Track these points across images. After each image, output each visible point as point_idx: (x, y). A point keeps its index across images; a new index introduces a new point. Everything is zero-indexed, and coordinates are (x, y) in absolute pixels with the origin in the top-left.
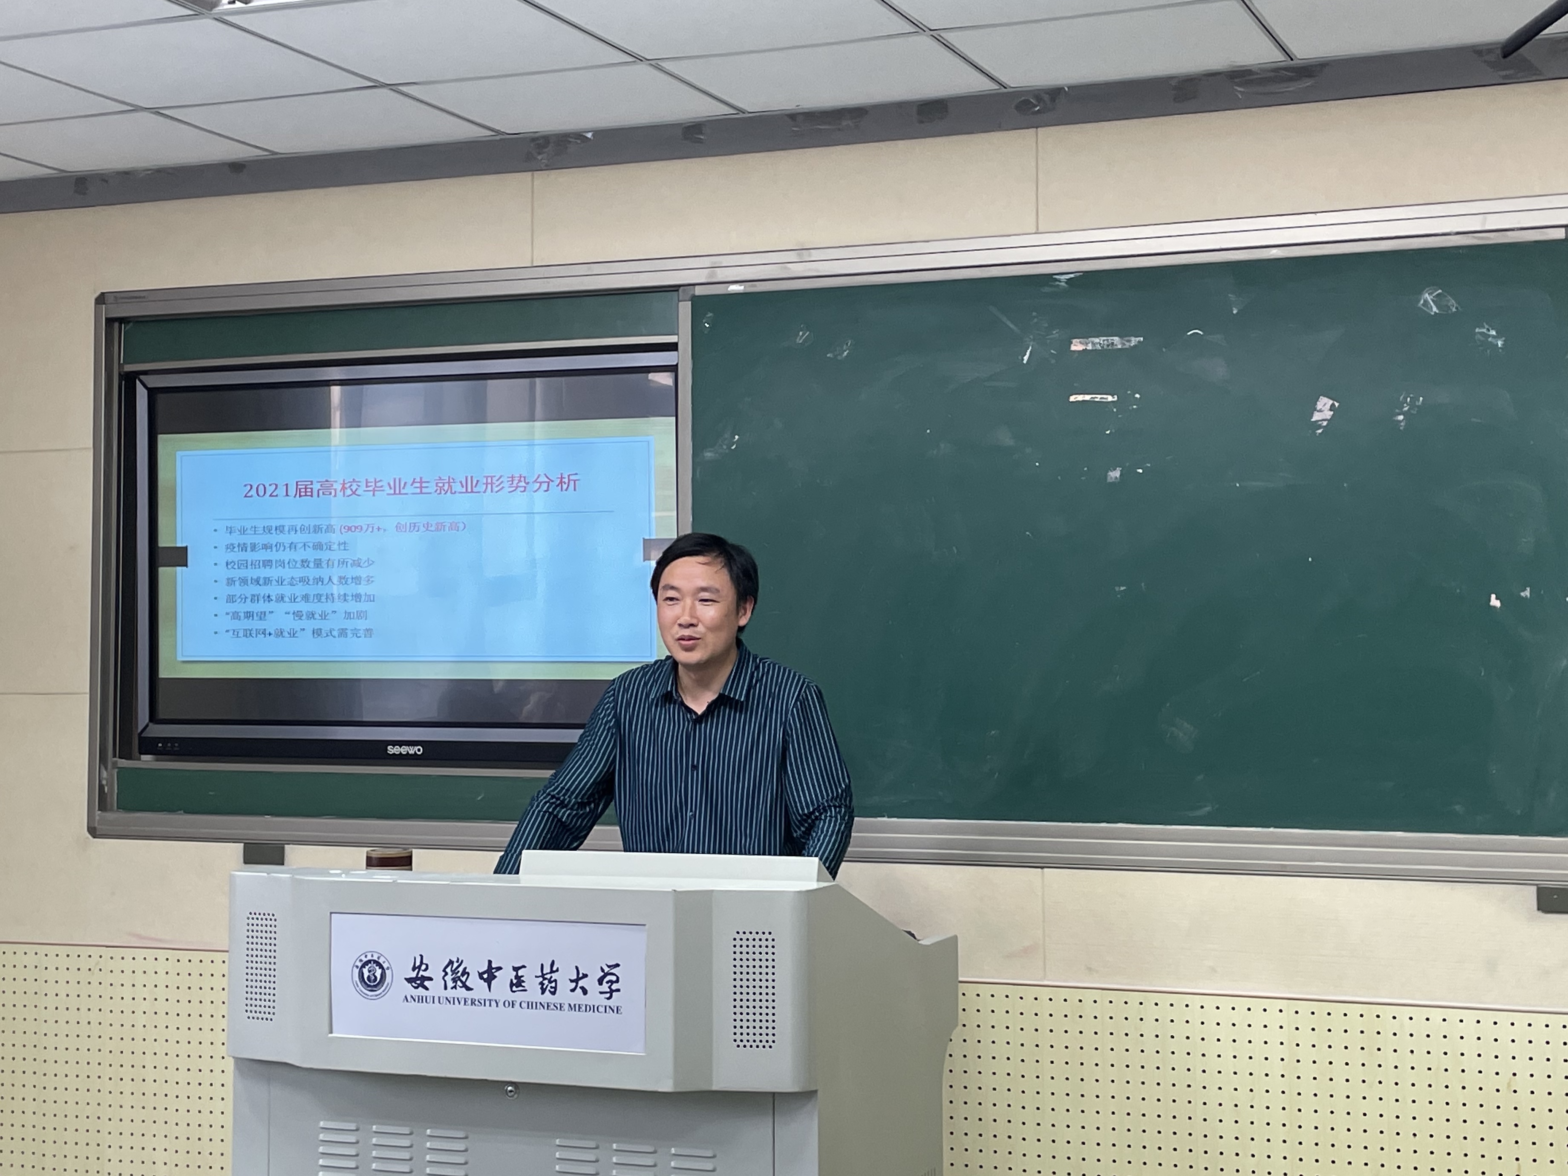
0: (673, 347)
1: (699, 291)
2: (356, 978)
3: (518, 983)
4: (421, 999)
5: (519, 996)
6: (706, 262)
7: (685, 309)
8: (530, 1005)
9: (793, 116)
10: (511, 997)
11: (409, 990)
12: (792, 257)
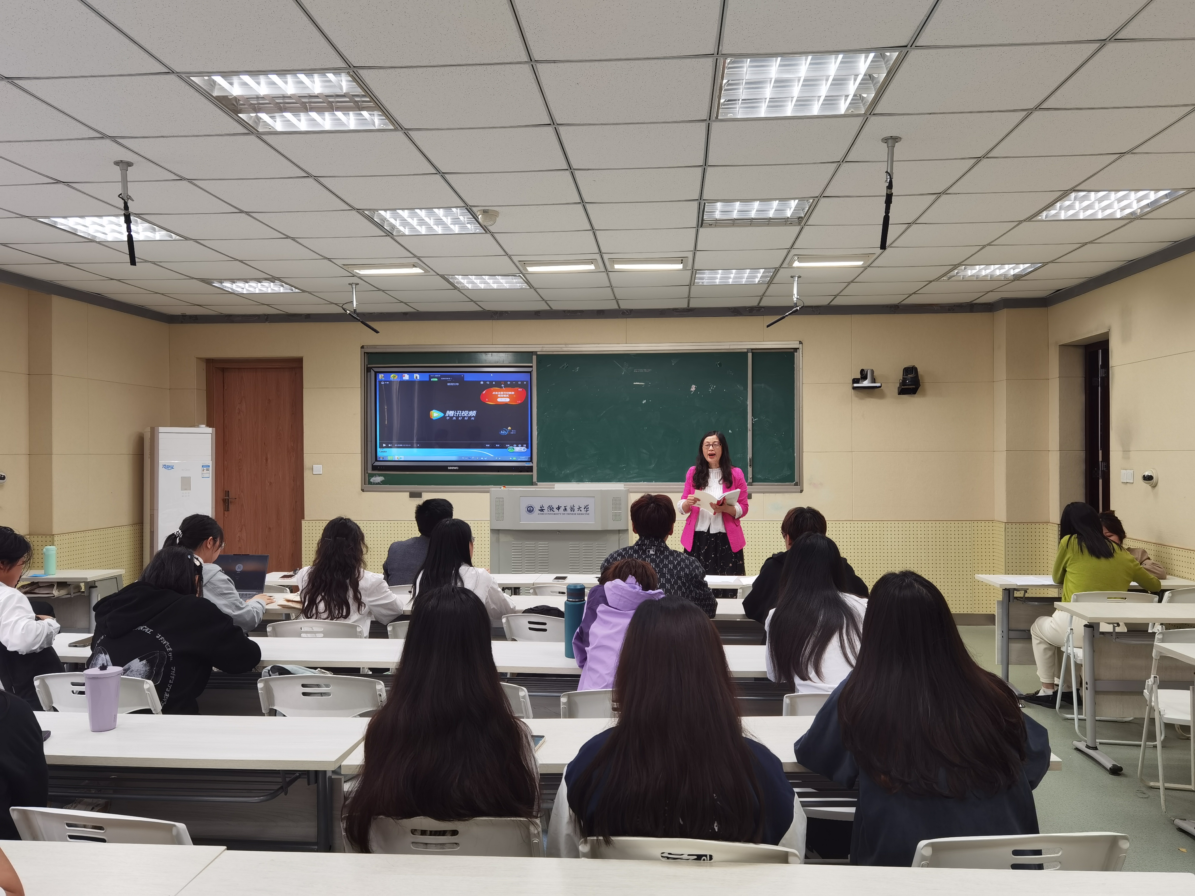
0: (531, 367)
1: (538, 353)
2: (526, 510)
3: (565, 509)
4: (542, 514)
5: (565, 512)
6: (541, 346)
7: (534, 357)
8: (568, 514)
9: (564, 311)
10: (564, 512)
11: (539, 512)
12: (564, 346)
